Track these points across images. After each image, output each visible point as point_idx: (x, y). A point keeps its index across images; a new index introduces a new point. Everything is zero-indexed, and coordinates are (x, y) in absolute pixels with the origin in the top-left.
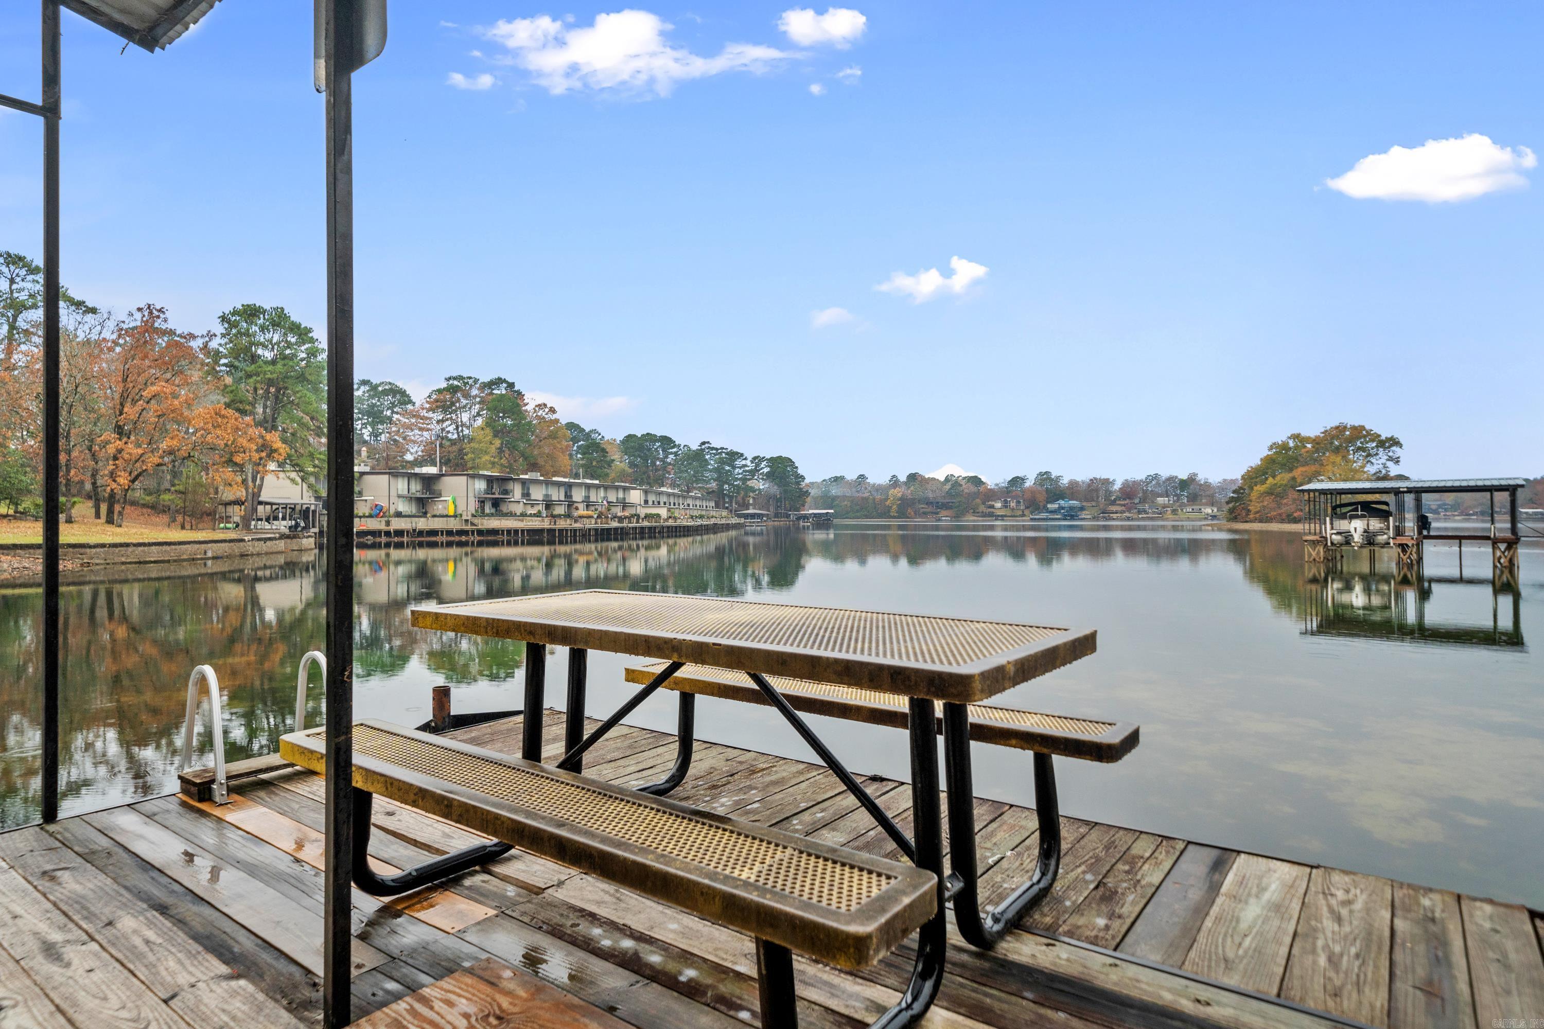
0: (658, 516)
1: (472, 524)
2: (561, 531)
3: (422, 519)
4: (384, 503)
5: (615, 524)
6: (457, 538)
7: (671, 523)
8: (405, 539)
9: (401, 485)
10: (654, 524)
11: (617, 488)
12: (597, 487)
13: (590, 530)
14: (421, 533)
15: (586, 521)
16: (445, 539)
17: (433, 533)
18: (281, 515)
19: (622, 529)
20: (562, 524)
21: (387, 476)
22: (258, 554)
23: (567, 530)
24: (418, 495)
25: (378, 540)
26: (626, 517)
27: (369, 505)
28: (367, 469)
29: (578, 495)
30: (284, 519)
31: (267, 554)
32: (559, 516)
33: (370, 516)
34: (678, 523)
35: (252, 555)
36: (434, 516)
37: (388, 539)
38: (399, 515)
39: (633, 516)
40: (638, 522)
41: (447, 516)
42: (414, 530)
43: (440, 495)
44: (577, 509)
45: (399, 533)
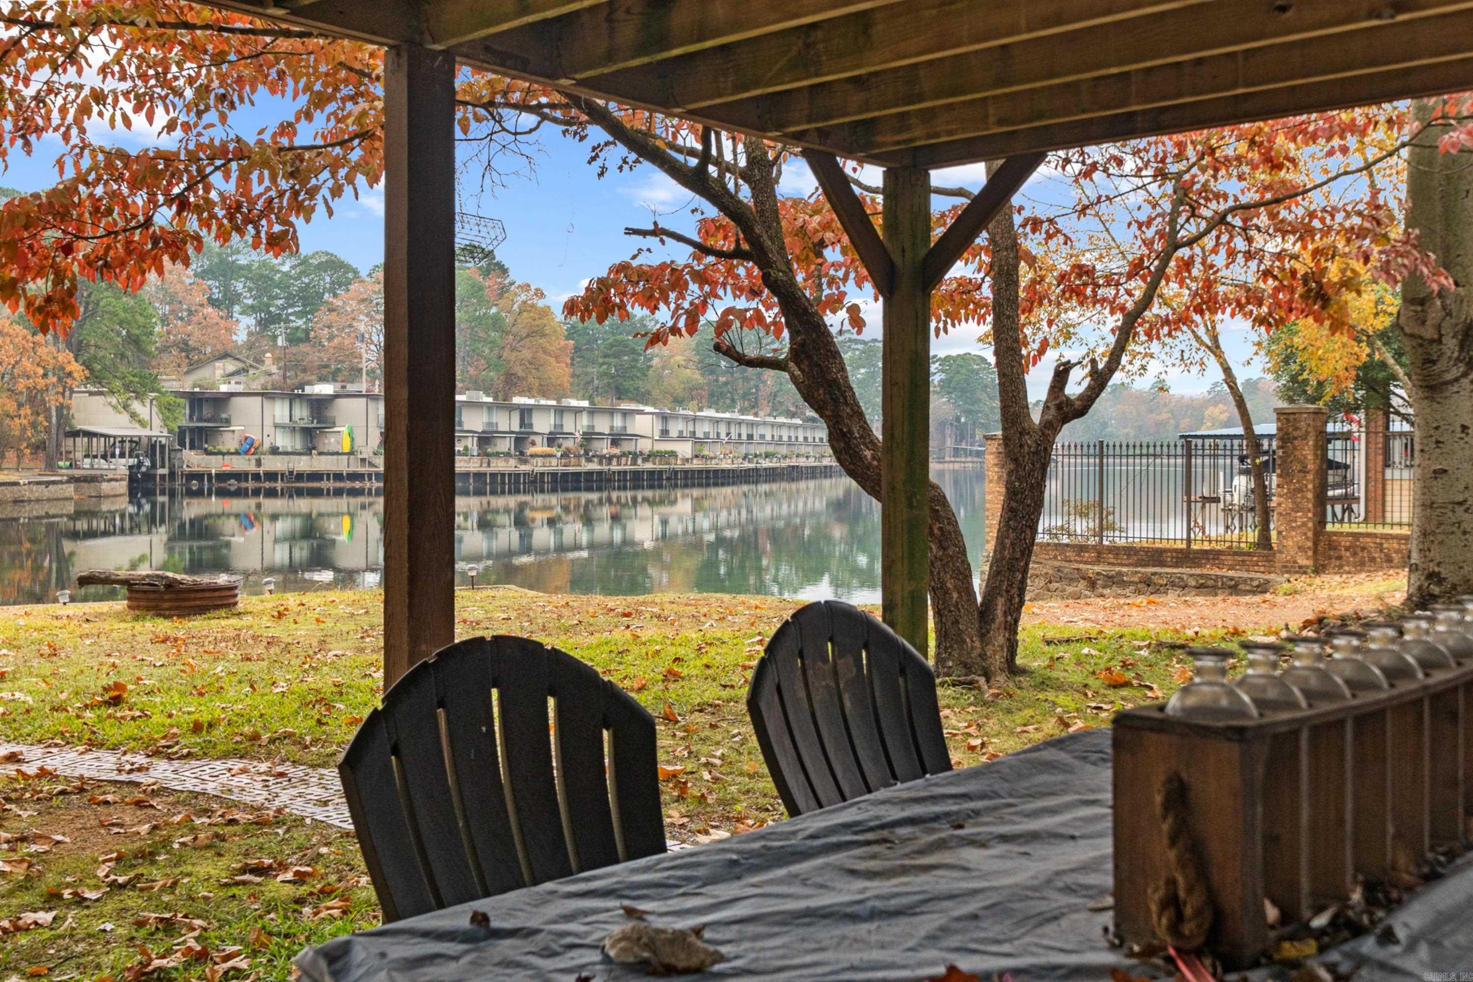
0: (673, 454)
1: (371, 464)
2: (493, 475)
3: (304, 458)
4: (255, 435)
5: (594, 466)
6: (348, 484)
7: (697, 464)
8: (279, 485)
9: (280, 411)
10: (658, 467)
11: (611, 412)
12: (577, 411)
13: (542, 474)
14: (300, 477)
15: (540, 461)
16: (332, 485)
17: (316, 476)
18: (117, 451)
19: (600, 473)
20: (500, 466)
21: (259, 399)
22: (38, 501)
23: (503, 475)
24: (302, 424)
25: (244, 485)
26: (614, 456)
27: (237, 436)
28: (240, 389)
29: (543, 424)
30: (122, 455)
31: (49, 500)
32: (497, 455)
33: (237, 453)
34: (713, 465)
35: (30, 501)
36: (320, 454)
37: (257, 485)
38: (274, 451)
39: (624, 455)
40: (634, 462)
41: (337, 454)
42: (291, 473)
43: (334, 425)
44: (533, 444)
45: (272, 476)
